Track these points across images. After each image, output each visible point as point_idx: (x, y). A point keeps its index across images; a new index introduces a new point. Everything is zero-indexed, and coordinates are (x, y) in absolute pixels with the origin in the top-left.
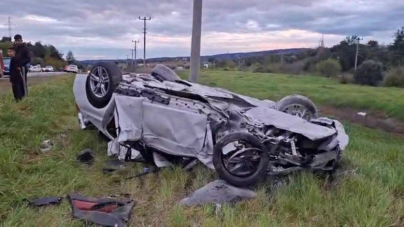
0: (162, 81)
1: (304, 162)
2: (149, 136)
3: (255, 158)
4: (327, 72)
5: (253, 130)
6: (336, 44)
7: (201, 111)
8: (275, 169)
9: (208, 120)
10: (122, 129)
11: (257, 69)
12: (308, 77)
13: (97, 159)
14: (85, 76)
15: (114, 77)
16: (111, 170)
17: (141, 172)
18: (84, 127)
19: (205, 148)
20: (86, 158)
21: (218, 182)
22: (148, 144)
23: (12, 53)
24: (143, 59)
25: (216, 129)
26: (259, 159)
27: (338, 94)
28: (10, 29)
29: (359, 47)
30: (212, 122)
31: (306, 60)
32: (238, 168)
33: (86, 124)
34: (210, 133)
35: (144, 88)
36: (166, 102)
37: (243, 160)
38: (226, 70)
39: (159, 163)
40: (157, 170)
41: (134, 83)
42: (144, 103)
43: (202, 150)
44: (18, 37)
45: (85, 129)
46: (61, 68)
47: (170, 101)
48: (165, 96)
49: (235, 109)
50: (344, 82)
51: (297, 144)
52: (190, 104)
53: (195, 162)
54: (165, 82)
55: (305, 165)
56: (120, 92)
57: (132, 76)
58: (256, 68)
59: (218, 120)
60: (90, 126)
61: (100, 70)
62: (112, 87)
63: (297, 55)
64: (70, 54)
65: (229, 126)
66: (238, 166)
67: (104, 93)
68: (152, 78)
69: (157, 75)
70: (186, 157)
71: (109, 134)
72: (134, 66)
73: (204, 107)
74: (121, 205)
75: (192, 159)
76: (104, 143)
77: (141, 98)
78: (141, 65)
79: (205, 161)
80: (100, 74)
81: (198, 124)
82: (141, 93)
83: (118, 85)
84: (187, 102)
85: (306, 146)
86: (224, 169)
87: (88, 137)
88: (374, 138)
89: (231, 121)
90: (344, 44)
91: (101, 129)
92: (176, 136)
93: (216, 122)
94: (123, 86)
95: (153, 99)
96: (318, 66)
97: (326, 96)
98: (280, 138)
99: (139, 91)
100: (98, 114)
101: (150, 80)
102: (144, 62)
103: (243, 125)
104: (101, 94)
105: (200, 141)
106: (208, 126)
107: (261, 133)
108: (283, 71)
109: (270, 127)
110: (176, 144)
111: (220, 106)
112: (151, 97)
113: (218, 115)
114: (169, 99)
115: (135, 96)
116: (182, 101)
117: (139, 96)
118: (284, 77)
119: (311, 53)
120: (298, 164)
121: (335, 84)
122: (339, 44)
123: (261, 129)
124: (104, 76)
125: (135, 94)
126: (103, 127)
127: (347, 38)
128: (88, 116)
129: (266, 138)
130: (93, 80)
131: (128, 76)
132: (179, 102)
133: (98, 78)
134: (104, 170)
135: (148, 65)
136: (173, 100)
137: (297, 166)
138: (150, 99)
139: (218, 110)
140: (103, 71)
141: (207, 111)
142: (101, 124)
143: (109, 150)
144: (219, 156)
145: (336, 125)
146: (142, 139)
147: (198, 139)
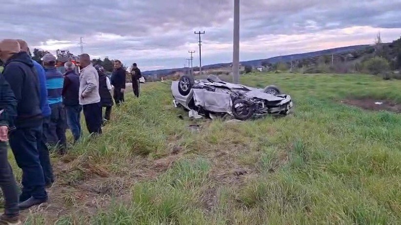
0: (212, 83)
2: (206, 105)
3: (247, 109)
7: (227, 93)
8: (257, 114)
9: (230, 96)
10: (197, 101)
11: (308, 70)
14: (177, 82)
15: (191, 82)
18: (176, 106)
19: (230, 107)
20: (181, 117)
21: (234, 119)
22: (207, 109)
24: (199, 66)
25: (234, 100)
26: (249, 109)
30: (232, 97)
31: (363, 58)
33: (177, 105)
34: (231, 102)
35: (204, 85)
36: (213, 91)
37: (242, 110)
38: (277, 72)
39: (212, 117)
40: (211, 119)
41: (199, 84)
42: (205, 92)
43: (228, 109)
47: (215, 90)
48: (213, 88)
49: (242, 92)
51: (265, 104)
52: (223, 91)
53: (226, 115)
54: (214, 83)
55: (269, 112)
56: (194, 88)
57: (198, 81)
59: (234, 96)
60: (179, 105)
61: (185, 79)
62: (191, 86)
63: (354, 54)
65: (239, 98)
66: (241, 113)
67: (187, 88)
68: (208, 81)
69: (210, 80)
70: (223, 113)
71: (189, 108)
72: (191, 73)
73: (229, 91)
75: (225, 113)
76: (187, 112)
77: (204, 89)
78: (197, 72)
79: (230, 113)
80: (185, 81)
81: (227, 98)
83: (193, 85)
84: (221, 90)
85: (269, 104)
87: (180, 110)
91: (185, 106)
92: (218, 104)
94: (195, 85)
95: (208, 90)
98: (259, 102)
99: (202, 87)
100: (184, 99)
103: (244, 97)
104: (185, 89)
106: (231, 99)
107: (252, 101)
108: (333, 70)
109: (256, 98)
111: (235, 91)
113: (234, 94)
117: (202, 89)
119: (369, 50)
123: (252, 99)
124: (187, 81)
125: (200, 88)
128: (179, 100)
130: (181, 84)
131: (196, 81)
132: (219, 90)
133: (184, 83)
134: (189, 120)
135: (204, 72)
137: (266, 113)
139: (233, 92)
140: (186, 79)
141: (230, 93)
142: (185, 103)
143: (189, 115)
144: (234, 109)
145: (287, 97)
146: (204, 107)
147: (227, 104)
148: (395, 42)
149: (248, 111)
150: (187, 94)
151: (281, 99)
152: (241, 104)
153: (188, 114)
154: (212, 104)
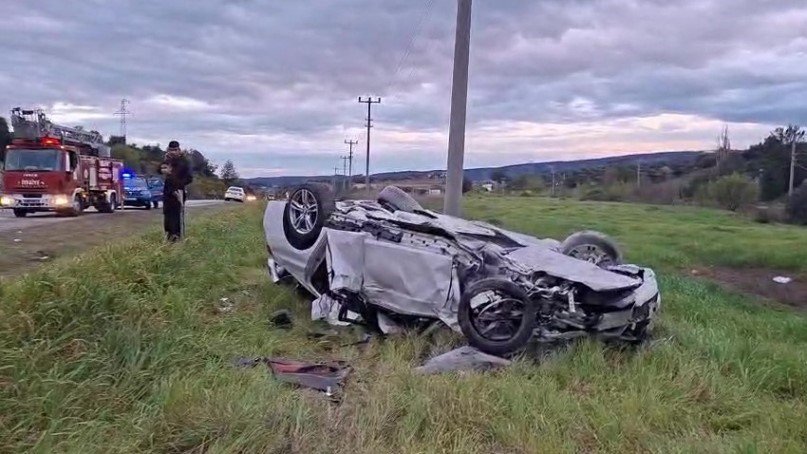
0: (393, 212)
1: (589, 323)
2: (371, 288)
3: (515, 314)
4: (731, 201)
5: (518, 280)
6: (756, 143)
7: (444, 251)
8: (547, 333)
9: (454, 263)
10: (336, 274)
11: (589, 194)
12: (689, 209)
13: (298, 322)
14: (282, 204)
15: (324, 205)
16: (318, 336)
17: (359, 339)
18: (276, 279)
19: (450, 302)
20: (282, 321)
21: (465, 348)
22: (371, 300)
23: (167, 169)
24: (365, 174)
25: (466, 274)
26: (521, 316)
27: (741, 242)
28: (123, 121)
29: (797, 148)
30: (459, 266)
31: (693, 175)
32: (493, 329)
33: (279, 276)
34: (456, 283)
35: (367, 220)
36: (397, 239)
37: (498, 318)
38: (526, 195)
39: (384, 327)
40: (382, 336)
41: (352, 213)
42: (367, 241)
43: (445, 307)
44: (174, 145)
45: (278, 283)
46: (214, 192)
47: (403, 239)
48: (395, 231)
49: (494, 248)
50: (764, 220)
51: (576, 298)
52: (429, 241)
53: (434, 326)
54: (397, 212)
55: (591, 328)
56: (332, 225)
57: (348, 204)
58: (588, 191)
59: (468, 263)
60: (286, 278)
61: (305, 194)
62: (321, 219)
63: (673, 167)
64: (229, 166)
65: (484, 273)
66: (492, 326)
67: (310, 226)
68: (379, 206)
69: (387, 202)
70: (424, 317)
71: (314, 290)
72: (347, 187)
73: (449, 246)
74: (333, 370)
75: (433, 320)
76: (307, 301)
77: (362, 233)
78: (360, 186)
79: (450, 321)
80: (305, 201)
81: (440, 269)
82: (363, 227)
83: (329, 215)
84: (424, 239)
85: (591, 301)
86: (472, 328)
87: (284, 293)
88: (744, 307)
89: (487, 266)
90: (771, 141)
91: (302, 280)
92: (409, 286)
93: (464, 266)
94: (337, 218)
95: (379, 236)
96: (711, 186)
97: (717, 246)
98: (555, 289)
99: (360, 225)
100: (299, 258)
101: (376, 210)
102: (367, 180)
103: (503, 271)
104: (305, 228)
105: (442, 293)
106: (454, 271)
107: (529, 283)
108: (639, 196)
109: (542, 274)
110: (408, 297)
111: (471, 244)
112: (376, 232)
113: (469, 256)
114: (401, 235)
115: (353, 230)
116: (418, 238)
117: (359, 231)
118: (640, 209)
119: (704, 161)
120: (581, 327)
121: (746, 223)
122: (763, 142)
123: (528, 277)
124: (311, 203)
125: (354, 228)
126: (306, 279)
127: (777, 130)
128: (286, 263)
129: (534, 289)
130: (293, 209)
131: (343, 203)
132: (414, 238)
133: (302, 207)
134: (309, 335)
135: (374, 185)
136: (407, 236)
137: (578, 329)
138: (374, 235)
139: (466, 249)
140: (310, 196)
141: (453, 251)
142: (303, 274)
143: (314, 312)
144: (466, 312)
145: (645, 274)
146: (362, 292)
147: (439, 291)
148: (753, 149)
149: (517, 322)
150: (312, 245)
151: (632, 282)
152: (490, 293)
153: (310, 308)
154: (388, 283)
